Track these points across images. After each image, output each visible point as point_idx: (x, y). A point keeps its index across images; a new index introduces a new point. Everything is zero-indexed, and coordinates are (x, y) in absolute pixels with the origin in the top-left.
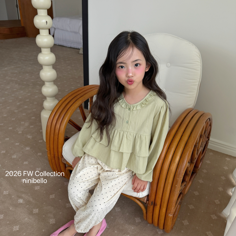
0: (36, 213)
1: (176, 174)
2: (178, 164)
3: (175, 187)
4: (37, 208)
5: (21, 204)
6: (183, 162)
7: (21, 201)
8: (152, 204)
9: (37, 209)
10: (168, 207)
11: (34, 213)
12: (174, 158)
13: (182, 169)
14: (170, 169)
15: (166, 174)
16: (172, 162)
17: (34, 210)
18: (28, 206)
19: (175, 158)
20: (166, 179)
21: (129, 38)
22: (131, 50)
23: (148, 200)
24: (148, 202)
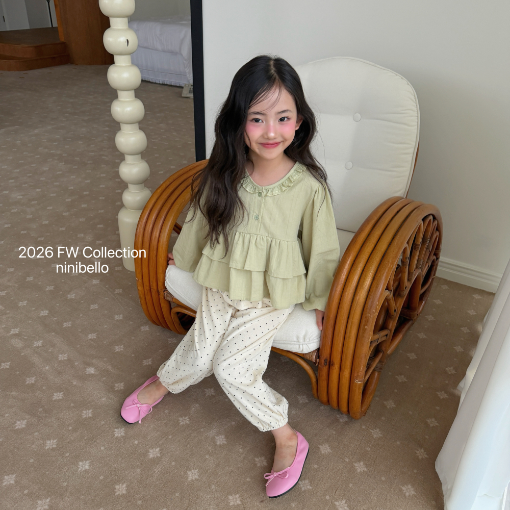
0: (119, 389)
1: (366, 308)
2: (369, 291)
3: (365, 330)
4: (121, 382)
5: (93, 374)
6: (377, 287)
7: (91, 370)
8: (326, 363)
9: (122, 384)
10: (353, 366)
11: (117, 390)
12: (362, 280)
13: (377, 299)
14: (355, 300)
15: (349, 309)
16: (359, 288)
17: (116, 385)
18: (105, 378)
19: (365, 279)
20: (348, 317)
21: (273, 70)
22: (277, 91)
23: (318, 356)
24: (318, 360)
